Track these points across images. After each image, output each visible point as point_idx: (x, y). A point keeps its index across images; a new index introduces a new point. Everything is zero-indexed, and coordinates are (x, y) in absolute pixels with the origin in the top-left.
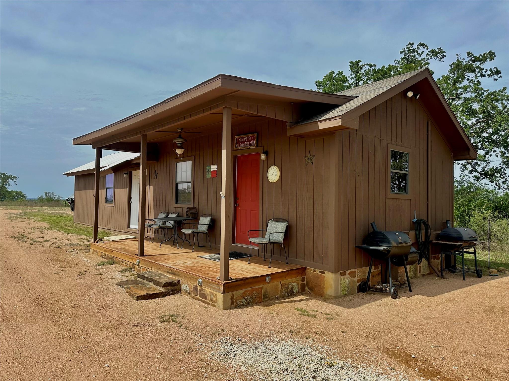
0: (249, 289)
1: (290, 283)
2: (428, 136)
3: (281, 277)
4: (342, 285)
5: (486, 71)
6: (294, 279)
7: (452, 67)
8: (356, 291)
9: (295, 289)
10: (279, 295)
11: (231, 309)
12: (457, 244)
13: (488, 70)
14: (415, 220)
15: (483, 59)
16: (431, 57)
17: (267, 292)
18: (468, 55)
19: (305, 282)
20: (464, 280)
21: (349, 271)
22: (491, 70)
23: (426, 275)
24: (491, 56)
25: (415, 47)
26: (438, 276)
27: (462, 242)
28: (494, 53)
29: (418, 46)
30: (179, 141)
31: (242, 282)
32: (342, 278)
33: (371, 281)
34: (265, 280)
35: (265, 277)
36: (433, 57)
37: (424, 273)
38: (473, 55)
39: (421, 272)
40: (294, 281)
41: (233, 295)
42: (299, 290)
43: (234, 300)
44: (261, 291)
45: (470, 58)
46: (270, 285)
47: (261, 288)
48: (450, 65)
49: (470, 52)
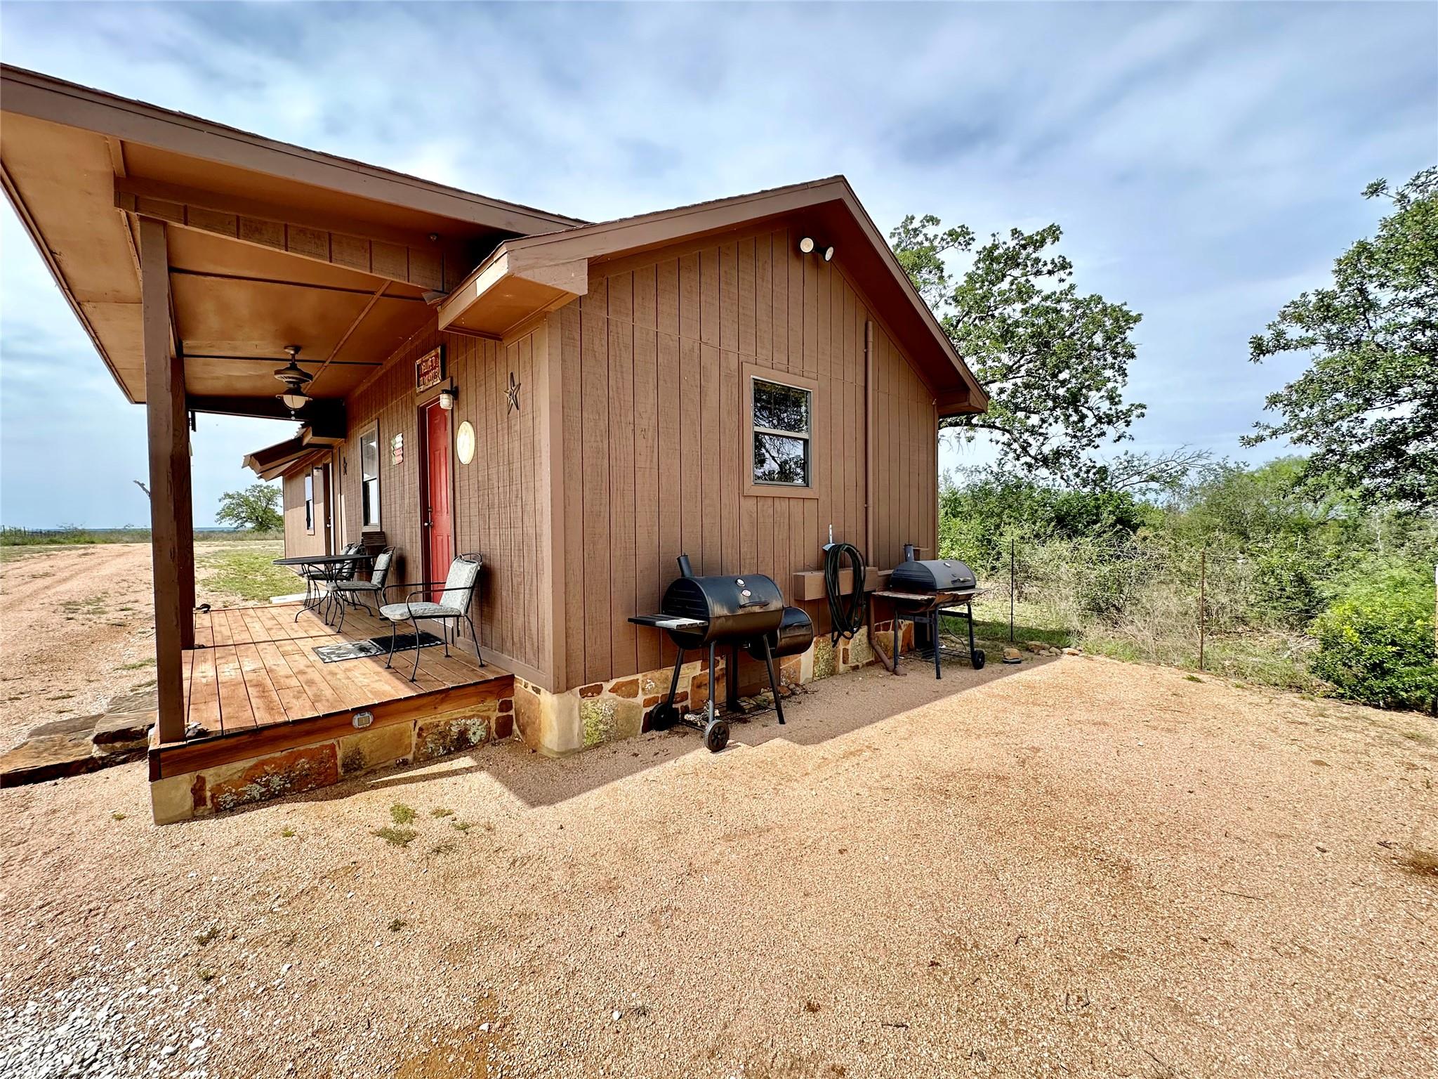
0: (278, 755)
1: (456, 719)
2: (866, 354)
3: (417, 709)
4: (584, 722)
5: (1045, 264)
6: (469, 708)
7: (982, 256)
8: (639, 729)
9: (474, 733)
10: (410, 757)
11: (194, 818)
12: (919, 597)
13: (1049, 262)
14: (827, 547)
15: (1038, 243)
16: (948, 243)
17: (359, 753)
18: (1013, 235)
19: (512, 713)
20: (938, 677)
21: (614, 682)
22: (1053, 262)
23: (863, 666)
24: (1053, 233)
25: (916, 224)
26: (888, 669)
27: (933, 593)
28: (1058, 228)
29: (921, 221)
30: (289, 378)
31: (245, 739)
32: (588, 702)
33: (692, 699)
34: (351, 724)
35: (349, 715)
36: (951, 244)
37: (857, 663)
38: (1022, 234)
39: (850, 661)
40: (472, 713)
41: (201, 781)
42: (489, 733)
43: (208, 794)
44: (334, 755)
45: (1016, 241)
46: (369, 734)
47: (332, 747)
48: (977, 252)
49: (1016, 229)
